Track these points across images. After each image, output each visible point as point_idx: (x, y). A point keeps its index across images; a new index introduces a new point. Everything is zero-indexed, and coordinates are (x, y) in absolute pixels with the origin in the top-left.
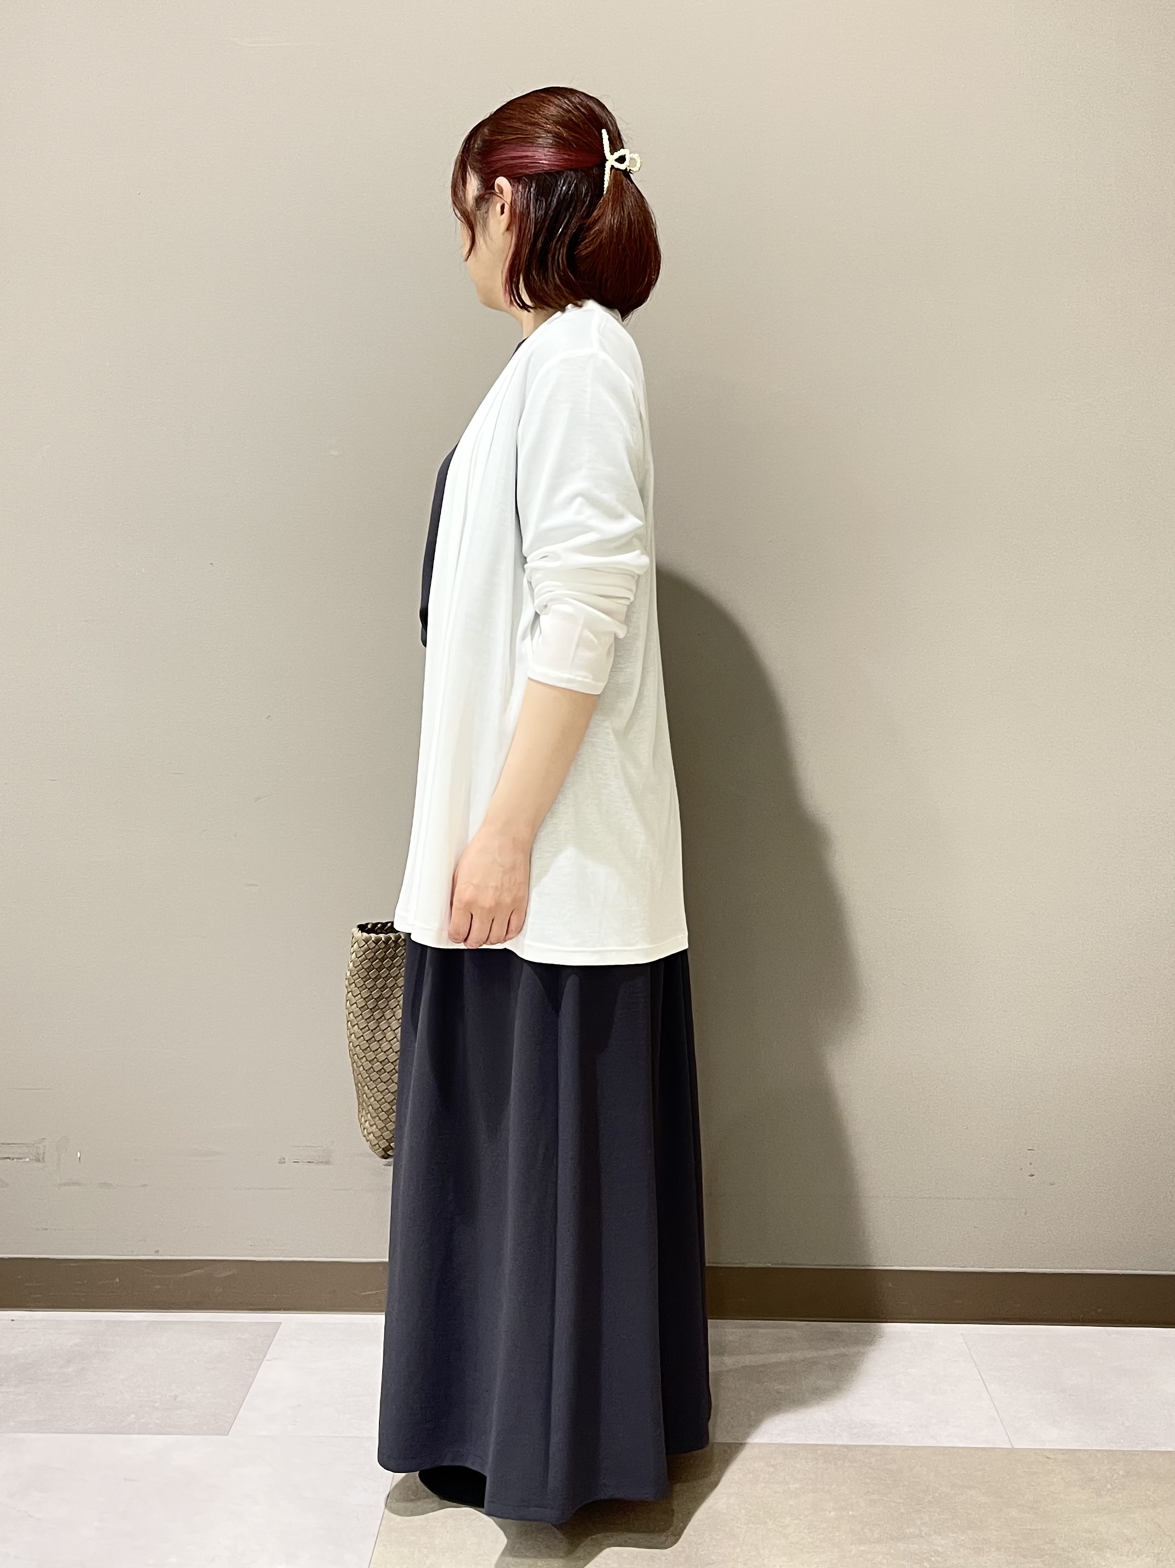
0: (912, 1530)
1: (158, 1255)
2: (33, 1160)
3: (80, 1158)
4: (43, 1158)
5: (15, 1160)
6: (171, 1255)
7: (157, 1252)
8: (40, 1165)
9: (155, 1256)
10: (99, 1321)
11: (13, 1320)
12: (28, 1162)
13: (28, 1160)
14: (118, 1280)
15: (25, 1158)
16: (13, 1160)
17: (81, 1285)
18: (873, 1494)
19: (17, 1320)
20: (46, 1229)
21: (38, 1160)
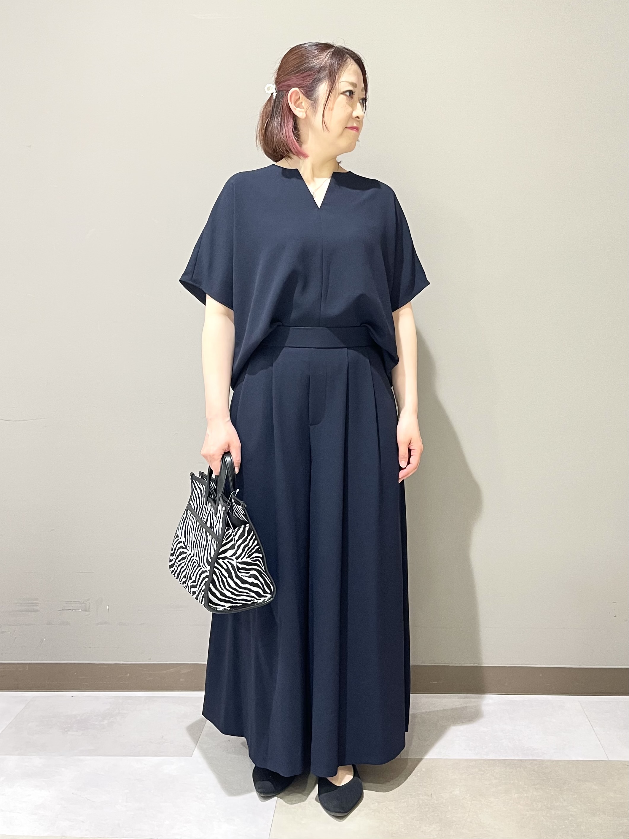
0: (558, 804)
1: (150, 661)
2: (83, 610)
3: (108, 609)
4: (89, 609)
5: (74, 610)
6: (157, 661)
7: (150, 659)
8: (87, 613)
9: (149, 661)
10: (119, 697)
11: (72, 697)
12: (81, 611)
13: (80, 610)
14: (128, 675)
15: (79, 610)
16: (73, 610)
17: (108, 677)
18: (537, 785)
19: (74, 697)
20: (90, 648)
21: (86, 610)
